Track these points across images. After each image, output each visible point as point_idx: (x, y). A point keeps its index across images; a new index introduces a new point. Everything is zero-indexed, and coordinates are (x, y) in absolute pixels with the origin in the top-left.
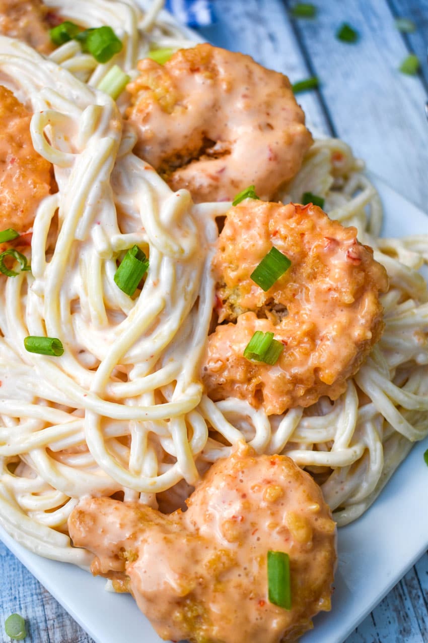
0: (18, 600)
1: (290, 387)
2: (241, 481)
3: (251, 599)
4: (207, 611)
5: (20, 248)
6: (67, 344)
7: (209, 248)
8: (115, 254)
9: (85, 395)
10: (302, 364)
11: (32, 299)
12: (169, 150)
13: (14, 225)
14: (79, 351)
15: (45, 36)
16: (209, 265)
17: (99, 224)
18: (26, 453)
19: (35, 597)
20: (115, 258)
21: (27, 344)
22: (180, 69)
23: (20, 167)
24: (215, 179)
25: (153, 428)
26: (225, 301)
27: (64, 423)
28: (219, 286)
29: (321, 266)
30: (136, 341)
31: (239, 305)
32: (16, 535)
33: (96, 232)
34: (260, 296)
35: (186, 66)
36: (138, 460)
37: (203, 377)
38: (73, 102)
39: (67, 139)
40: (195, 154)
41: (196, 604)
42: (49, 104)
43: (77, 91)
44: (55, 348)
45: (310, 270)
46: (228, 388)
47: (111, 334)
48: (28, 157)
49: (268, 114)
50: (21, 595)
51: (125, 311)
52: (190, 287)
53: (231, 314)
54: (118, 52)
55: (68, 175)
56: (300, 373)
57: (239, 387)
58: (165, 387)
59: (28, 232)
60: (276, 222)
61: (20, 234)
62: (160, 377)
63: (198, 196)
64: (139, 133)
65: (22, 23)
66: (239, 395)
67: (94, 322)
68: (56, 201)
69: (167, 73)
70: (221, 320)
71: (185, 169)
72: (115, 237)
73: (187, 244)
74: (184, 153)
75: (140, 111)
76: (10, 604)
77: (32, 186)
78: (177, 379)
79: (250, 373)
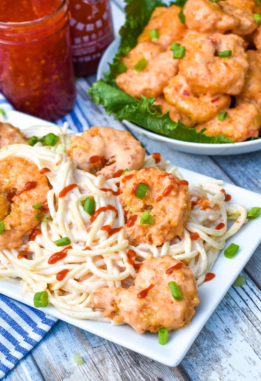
0: (75, 352)
1: (161, 231)
2: (152, 266)
3: (168, 302)
4: (153, 310)
5: (44, 211)
6: (72, 239)
8: (81, 202)
10: (163, 221)
13: (40, 202)
14: (76, 242)
15: (27, 142)
17: (73, 192)
19: (82, 350)
20: (82, 204)
21: (56, 244)
24: (113, 170)
25: (114, 257)
26: (128, 212)
28: (124, 207)
29: (160, 186)
31: (134, 211)
32: (70, 314)
33: (72, 196)
34: (140, 204)
35: (90, 135)
36: (111, 270)
37: (127, 237)
38: (49, 156)
41: (148, 309)
44: (68, 241)
45: (156, 189)
46: (138, 240)
49: (126, 145)
50: (76, 350)
54: (58, 141)
55: (56, 180)
56: (163, 224)
57: (142, 238)
58: (114, 244)
59: (46, 204)
60: (139, 176)
61: (43, 205)
62: (111, 240)
65: (16, 140)
66: (143, 242)
67: (80, 228)
68: (53, 191)
69: (82, 139)
70: (128, 219)
72: (80, 196)
75: (76, 154)
76: (73, 354)
77: (43, 188)
78: (118, 240)
79: (145, 231)
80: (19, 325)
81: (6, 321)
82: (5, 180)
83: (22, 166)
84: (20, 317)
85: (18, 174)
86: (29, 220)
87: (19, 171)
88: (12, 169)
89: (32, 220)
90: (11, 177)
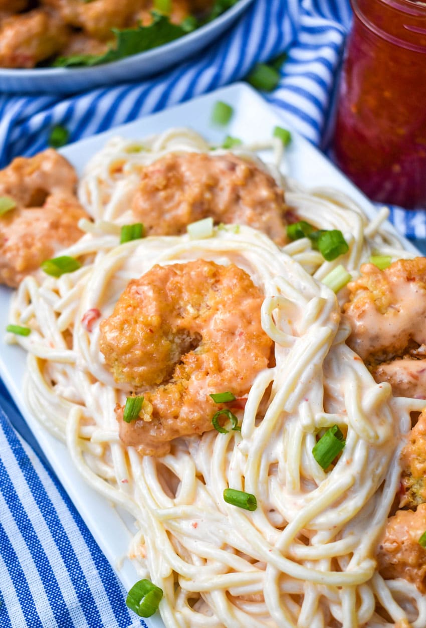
5: (233, 410)
6: (261, 502)
7: (400, 439)
8: (316, 428)
9: (270, 551)
11: (236, 455)
12: (378, 345)
13: (233, 389)
14: (269, 509)
15: (282, 231)
16: (398, 453)
17: (307, 400)
18: (208, 592)
20: (315, 434)
21: (226, 495)
22: (398, 277)
23: (246, 341)
24: (415, 377)
25: (326, 592)
26: (408, 489)
27: (246, 571)
28: (405, 474)
30: (323, 511)
31: (420, 495)
33: (303, 408)
35: (405, 275)
36: (307, 618)
37: (377, 554)
38: (301, 292)
39: (290, 322)
40: (400, 352)
42: (279, 290)
43: (305, 283)
44: (249, 503)
46: (399, 569)
47: (301, 500)
48: (255, 333)
51: (317, 481)
52: (379, 471)
53: (412, 502)
55: (286, 354)
57: (409, 570)
58: (342, 557)
59: (243, 397)
61: (237, 398)
62: (339, 547)
63: (398, 390)
64: (353, 326)
65: (265, 218)
66: (408, 578)
67: (288, 487)
68: (273, 374)
69: (386, 278)
70: (402, 505)
71: (389, 364)
72: (319, 415)
73: (382, 432)
74: (390, 349)
75: (357, 308)
77: (254, 358)
78: (354, 552)
79: (422, 558)
80: (97, 608)
81: (75, 589)
82: (190, 309)
83: (237, 290)
84: (106, 592)
85: (220, 306)
86: (196, 415)
87: (226, 299)
88: (216, 289)
89: (202, 419)
90: (203, 305)
